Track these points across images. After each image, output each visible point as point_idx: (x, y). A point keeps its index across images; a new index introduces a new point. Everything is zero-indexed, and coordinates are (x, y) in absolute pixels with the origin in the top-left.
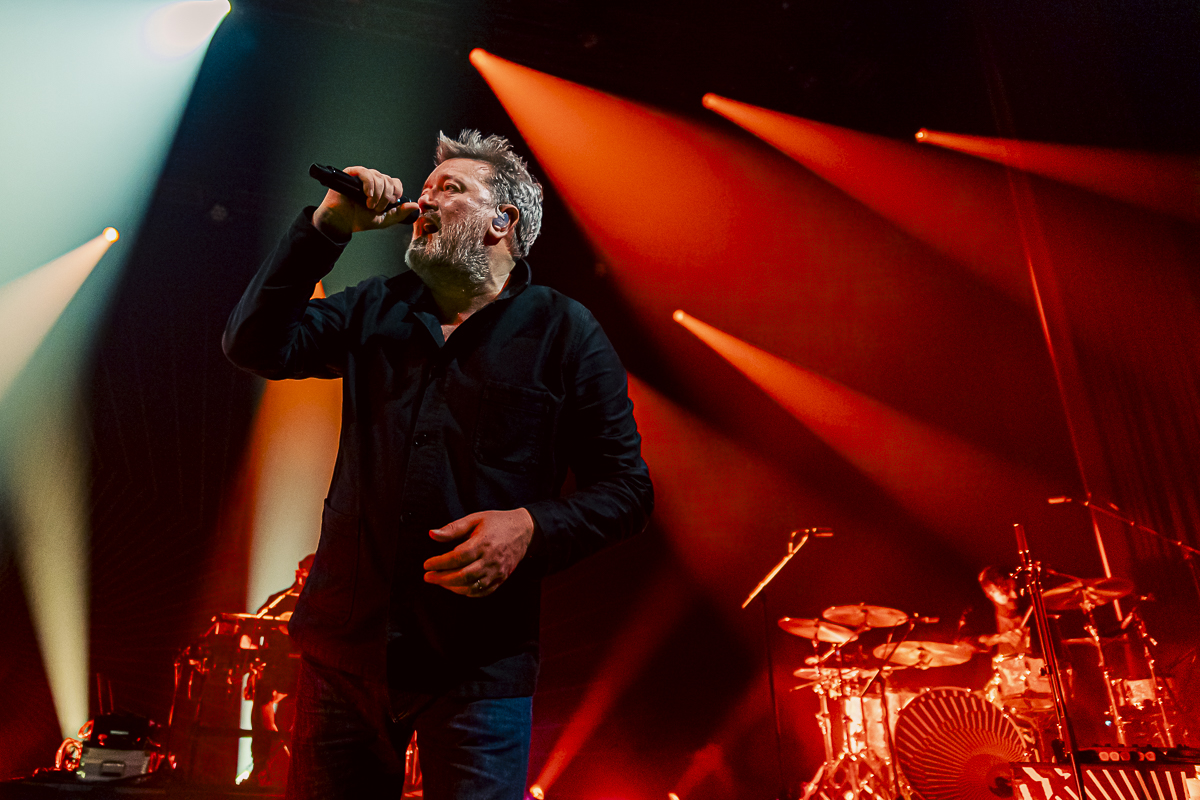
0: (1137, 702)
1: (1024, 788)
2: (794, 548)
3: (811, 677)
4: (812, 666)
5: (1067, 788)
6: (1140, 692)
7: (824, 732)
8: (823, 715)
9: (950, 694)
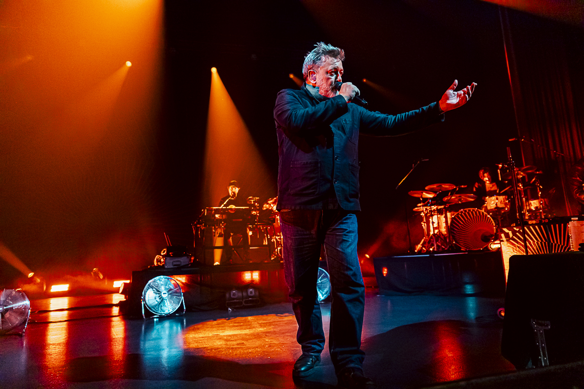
0: (533, 208)
1: (503, 235)
2: (414, 166)
3: (419, 210)
4: (420, 206)
5: (517, 233)
6: (534, 204)
7: (424, 228)
8: (424, 222)
9: (469, 210)
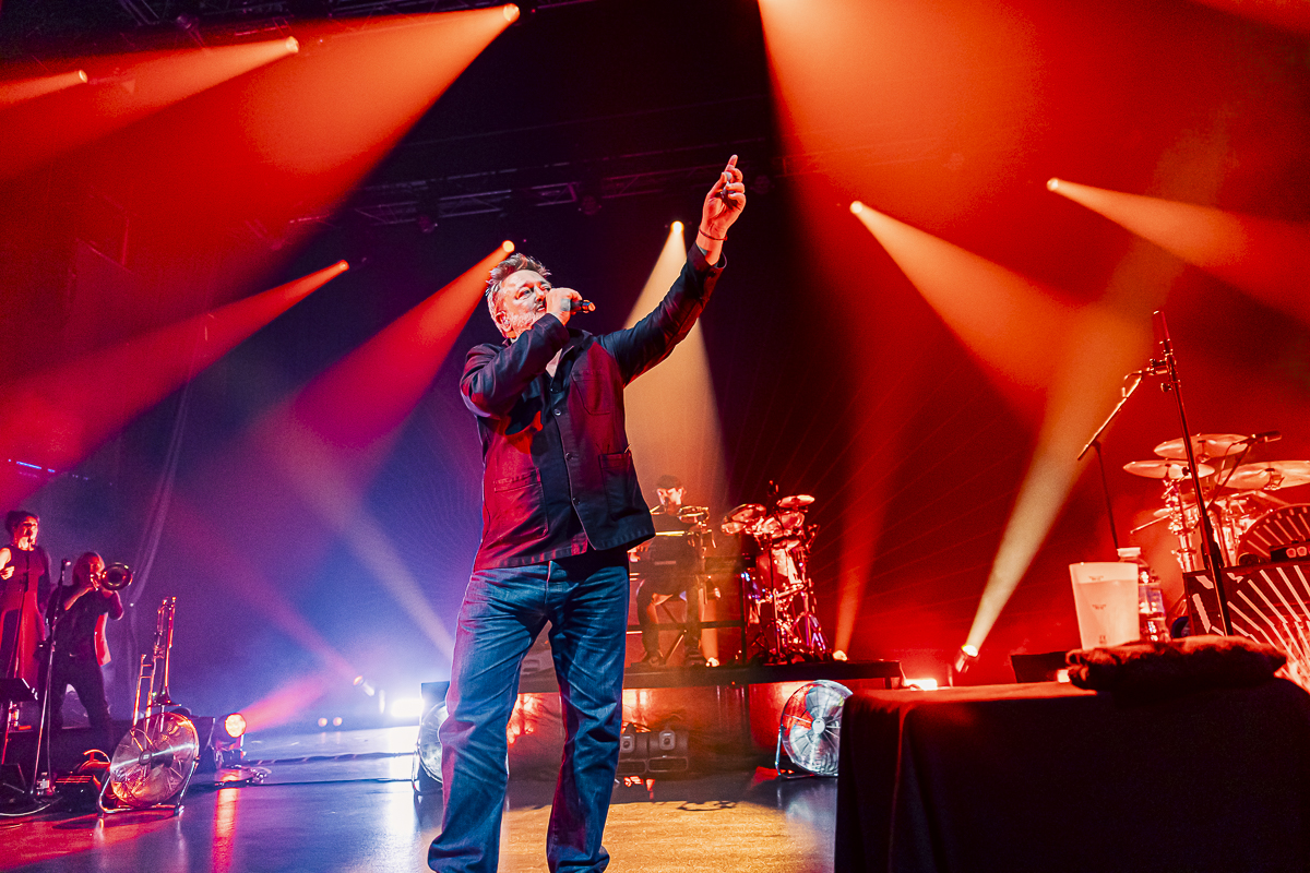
2: (1126, 390)
8: (1182, 551)
9: (1298, 510)
